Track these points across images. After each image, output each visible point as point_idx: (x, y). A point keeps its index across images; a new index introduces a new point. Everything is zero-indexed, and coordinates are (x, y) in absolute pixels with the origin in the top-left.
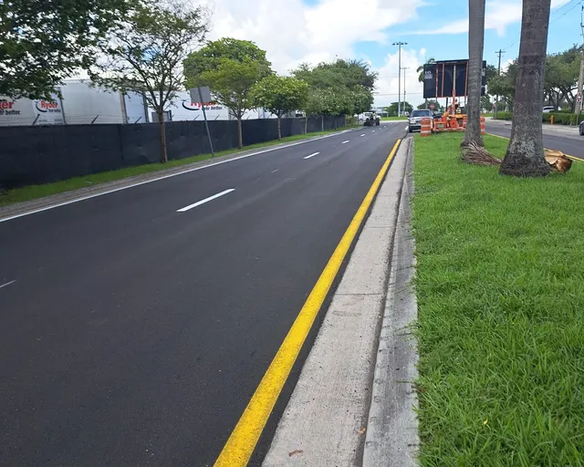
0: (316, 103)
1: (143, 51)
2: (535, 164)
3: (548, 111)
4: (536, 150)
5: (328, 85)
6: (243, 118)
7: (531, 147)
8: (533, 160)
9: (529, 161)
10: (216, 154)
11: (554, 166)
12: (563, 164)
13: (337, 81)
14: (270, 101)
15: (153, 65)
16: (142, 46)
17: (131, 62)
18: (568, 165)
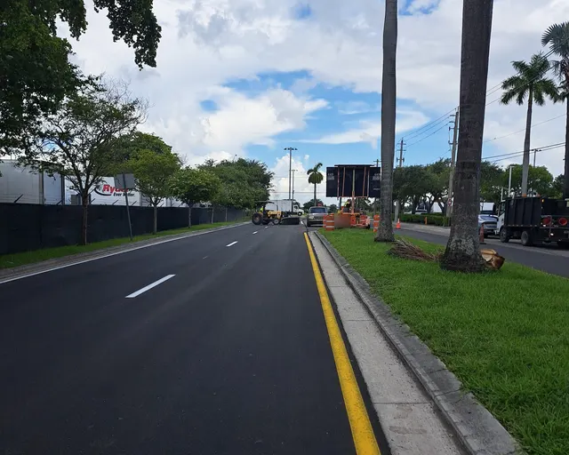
0: (222, 196)
1: (73, 136)
2: (475, 260)
3: (420, 213)
4: (475, 248)
5: (232, 181)
6: (159, 205)
7: (471, 245)
8: (473, 257)
9: (469, 257)
10: (135, 238)
11: (489, 263)
12: (497, 261)
13: (240, 177)
14: (183, 191)
15: (83, 150)
16: (72, 132)
17: (61, 146)
18: (500, 262)
